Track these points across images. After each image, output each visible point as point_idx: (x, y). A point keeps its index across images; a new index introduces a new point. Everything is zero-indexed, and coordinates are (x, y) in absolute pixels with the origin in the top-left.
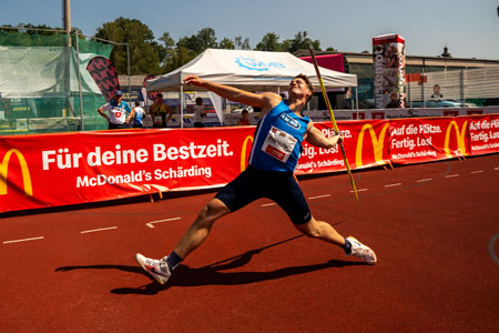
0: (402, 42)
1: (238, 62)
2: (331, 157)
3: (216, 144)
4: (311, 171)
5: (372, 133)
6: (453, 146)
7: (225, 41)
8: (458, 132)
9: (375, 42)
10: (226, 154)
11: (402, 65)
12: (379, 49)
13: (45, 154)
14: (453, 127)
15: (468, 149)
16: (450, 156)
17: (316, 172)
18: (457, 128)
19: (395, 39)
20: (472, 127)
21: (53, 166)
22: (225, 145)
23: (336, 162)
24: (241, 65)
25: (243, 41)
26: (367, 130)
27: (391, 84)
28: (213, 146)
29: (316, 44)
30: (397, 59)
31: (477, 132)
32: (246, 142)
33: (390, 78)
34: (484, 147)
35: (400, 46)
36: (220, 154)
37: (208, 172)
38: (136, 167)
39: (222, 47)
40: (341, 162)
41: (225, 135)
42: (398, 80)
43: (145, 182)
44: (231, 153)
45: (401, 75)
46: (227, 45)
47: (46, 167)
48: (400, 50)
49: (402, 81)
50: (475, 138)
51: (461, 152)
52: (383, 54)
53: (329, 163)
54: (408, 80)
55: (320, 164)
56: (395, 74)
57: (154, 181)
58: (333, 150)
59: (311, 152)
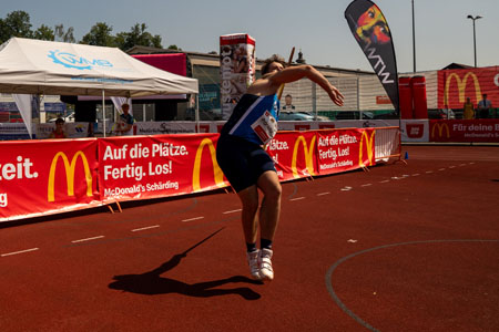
0: (253, 43)
1: (52, 56)
2: (163, 178)
3: (15, 163)
4: (138, 197)
5: (212, 150)
6: (301, 165)
7: (43, 29)
8: (306, 149)
9: (223, 41)
10: (29, 176)
11: (252, 70)
12: (227, 50)
14: (301, 142)
15: (317, 168)
16: (297, 177)
17: (144, 197)
18: (305, 144)
19: (245, 40)
20: (320, 143)
22: (28, 164)
23: (168, 185)
24: (57, 61)
25: (65, 30)
26: (206, 146)
27: (239, 92)
28: (11, 165)
29: (157, 41)
31: (325, 148)
32: (55, 160)
33: (239, 85)
34: (332, 166)
35: (250, 47)
36: (20, 176)
39: (39, 37)
40: (175, 185)
41: (27, 151)
44: (36, 175)
46: (45, 35)
48: (250, 53)
50: (323, 155)
51: (309, 171)
52: (231, 56)
53: (161, 186)
55: (150, 188)
56: (244, 80)
58: (166, 169)
59: (138, 173)
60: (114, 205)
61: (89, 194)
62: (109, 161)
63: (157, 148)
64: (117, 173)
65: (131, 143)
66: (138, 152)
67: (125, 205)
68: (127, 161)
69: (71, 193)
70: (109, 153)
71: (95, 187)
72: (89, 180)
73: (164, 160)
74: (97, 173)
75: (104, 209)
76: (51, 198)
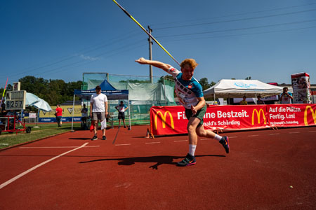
0: (308, 76)
2: (292, 120)
4: (283, 126)
5: (312, 110)
10: (246, 116)
11: (309, 87)
12: (295, 80)
13: (179, 113)
17: (285, 126)
19: (304, 75)
21: (181, 118)
22: (245, 112)
23: (294, 122)
24: (238, 86)
26: (309, 109)
27: (303, 96)
28: (240, 113)
30: (305, 84)
32: (254, 111)
33: (302, 93)
35: (307, 78)
36: (243, 116)
37: (238, 123)
38: (211, 120)
40: (297, 122)
41: (245, 109)
42: (307, 94)
43: (214, 126)
45: (309, 92)
47: (179, 118)
49: (309, 94)
53: (291, 123)
54: (312, 94)
55: (287, 123)
56: (305, 91)
57: (217, 126)
58: (293, 116)
59: (282, 117)
60: (275, 128)
61: (265, 123)
62: (271, 113)
63: (288, 109)
64: (274, 117)
65: (279, 107)
66: (282, 110)
67: (279, 128)
68: (278, 113)
69: (259, 123)
70: (271, 110)
71: (267, 121)
72: (265, 119)
73: (292, 113)
74: (267, 117)
75: (271, 129)
76: (253, 124)
